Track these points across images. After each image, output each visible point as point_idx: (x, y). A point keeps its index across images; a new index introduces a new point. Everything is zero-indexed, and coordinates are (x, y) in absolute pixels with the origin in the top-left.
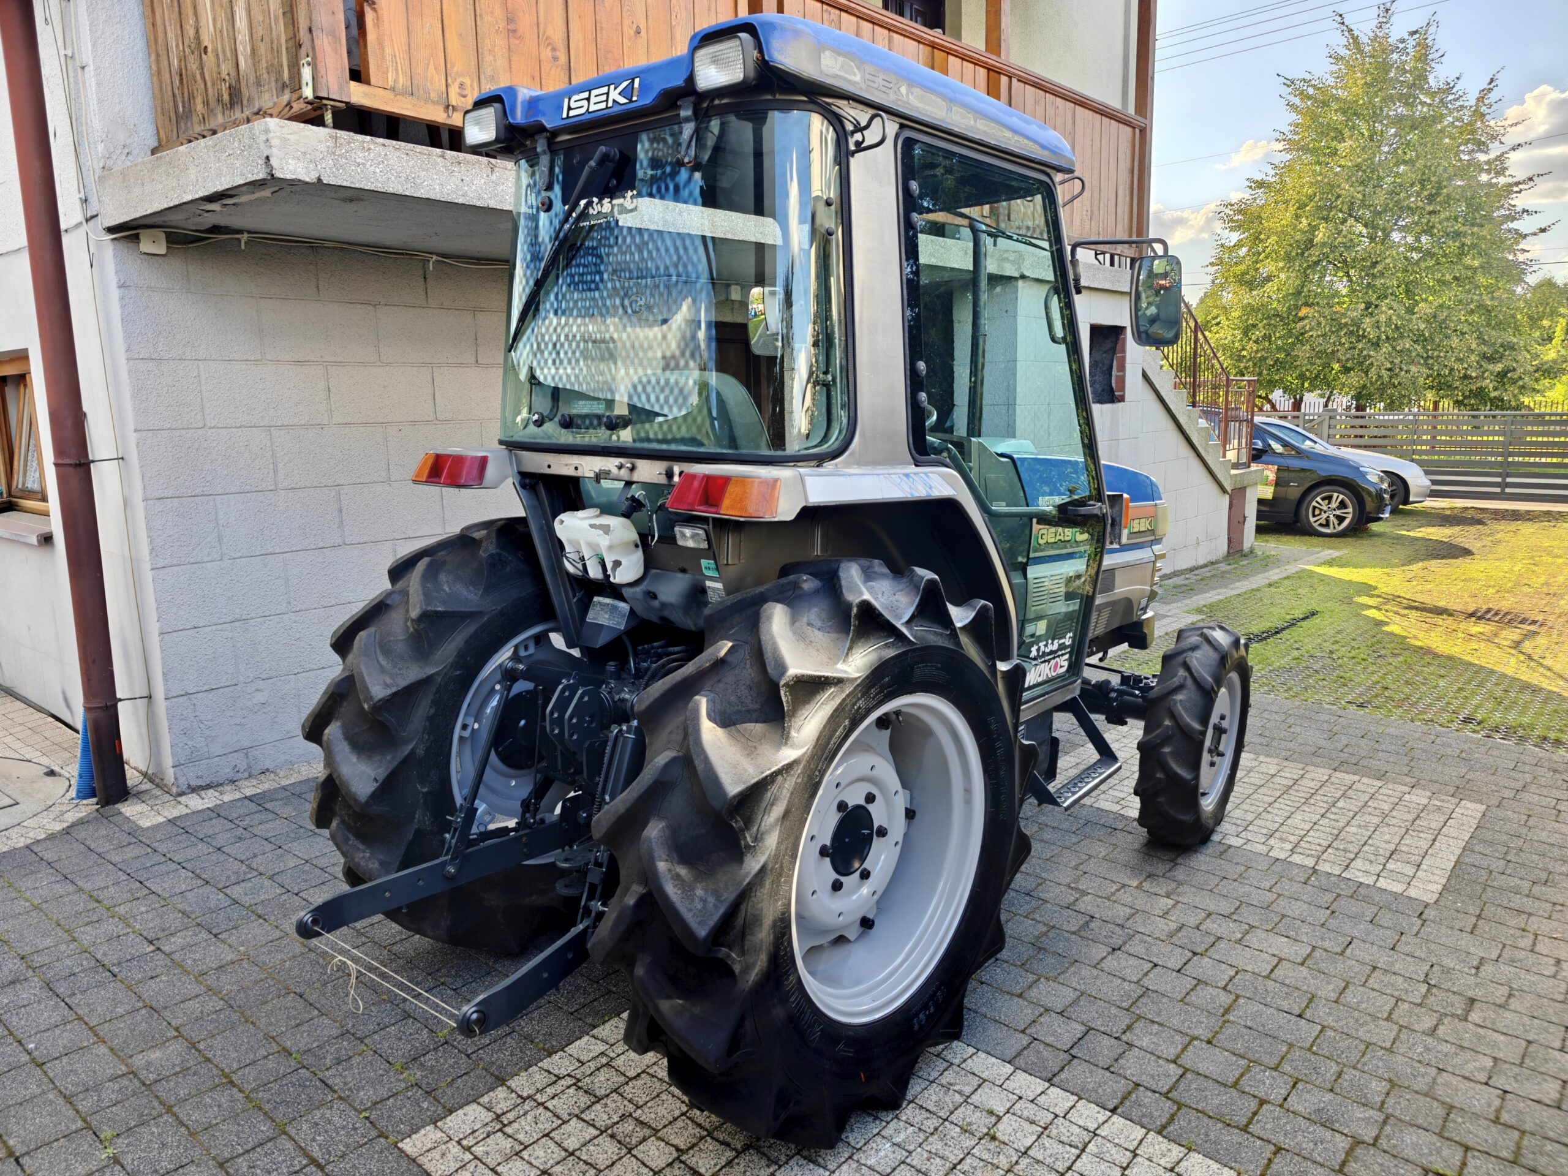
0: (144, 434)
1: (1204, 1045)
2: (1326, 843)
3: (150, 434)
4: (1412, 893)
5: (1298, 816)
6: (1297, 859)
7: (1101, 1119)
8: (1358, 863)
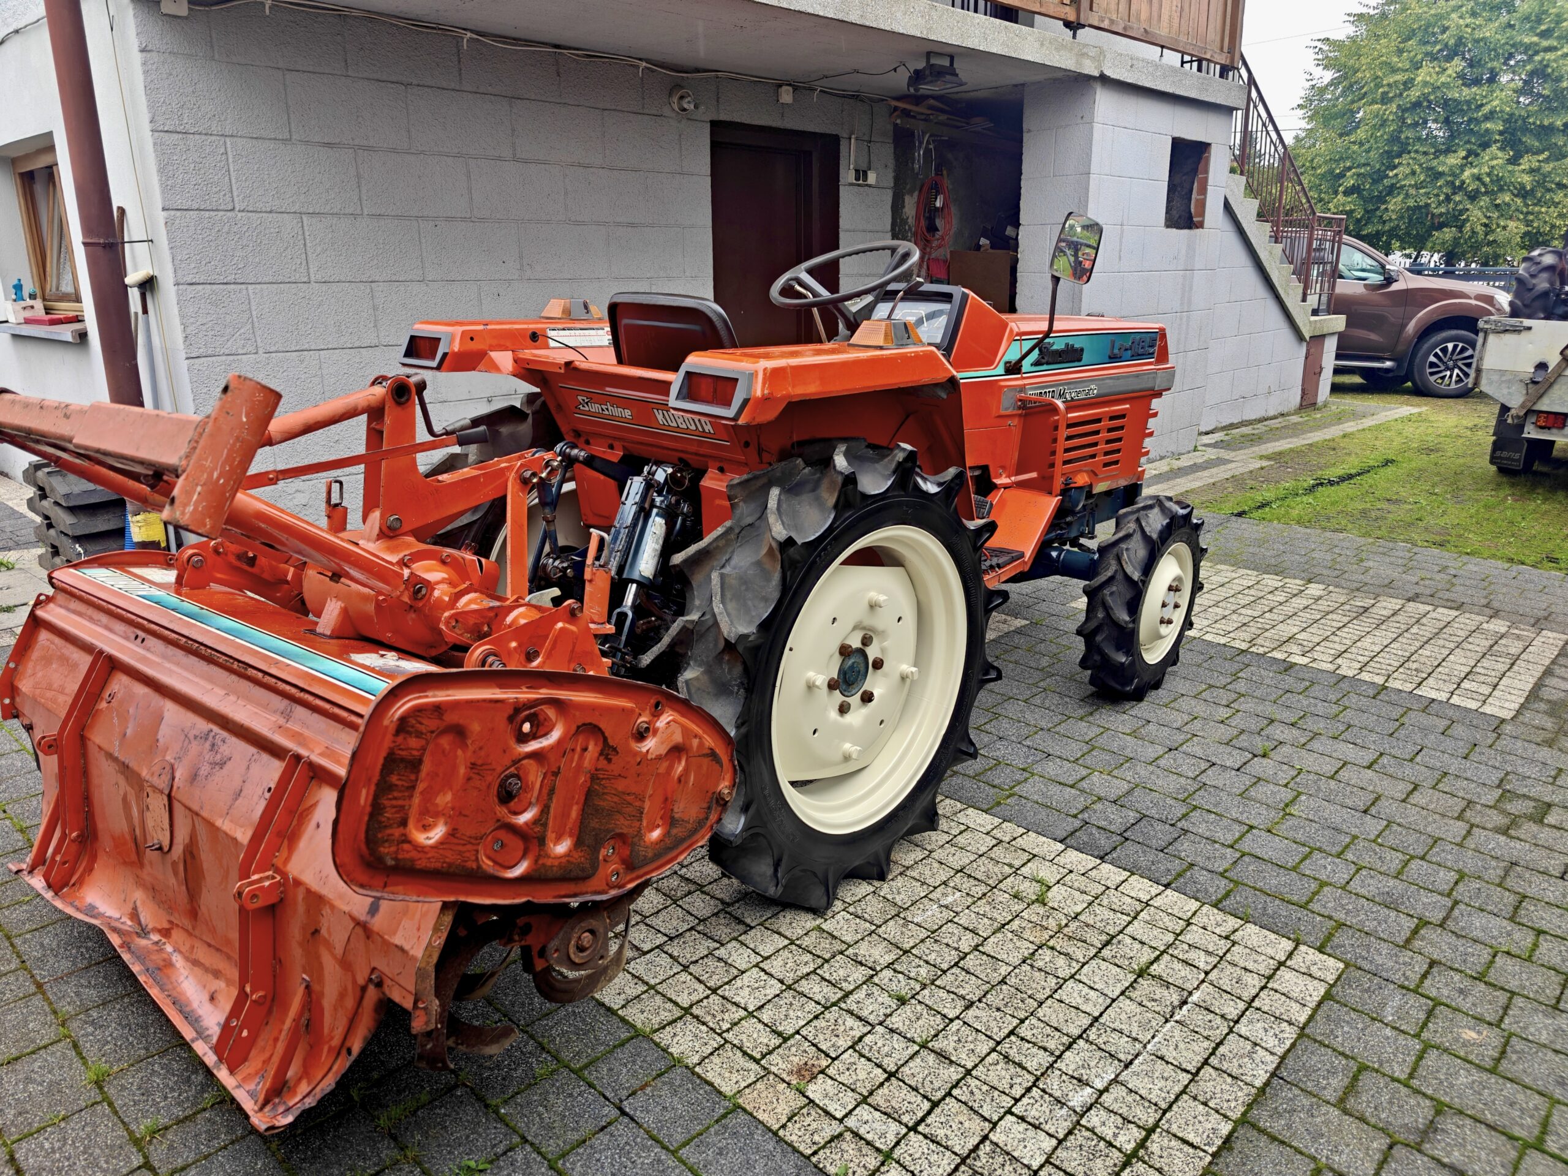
0: (173, 213)
1: (1264, 834)
2: (1397, 664)
3: (178, 213)
4: (1487, 709)
5: (1369, 639)
6: (1365, 676)
7: (1154, 892)
8: (1431, 681)
